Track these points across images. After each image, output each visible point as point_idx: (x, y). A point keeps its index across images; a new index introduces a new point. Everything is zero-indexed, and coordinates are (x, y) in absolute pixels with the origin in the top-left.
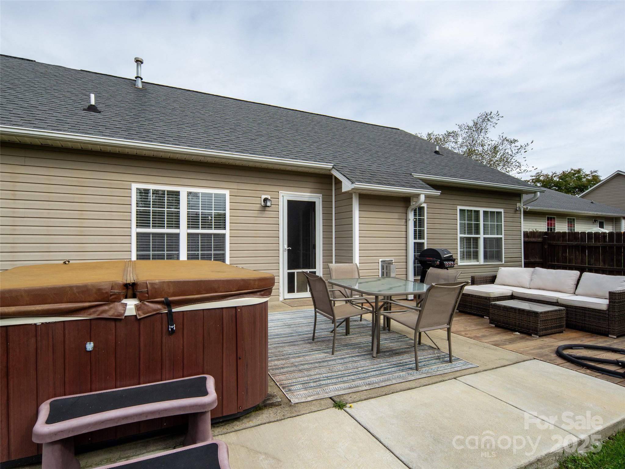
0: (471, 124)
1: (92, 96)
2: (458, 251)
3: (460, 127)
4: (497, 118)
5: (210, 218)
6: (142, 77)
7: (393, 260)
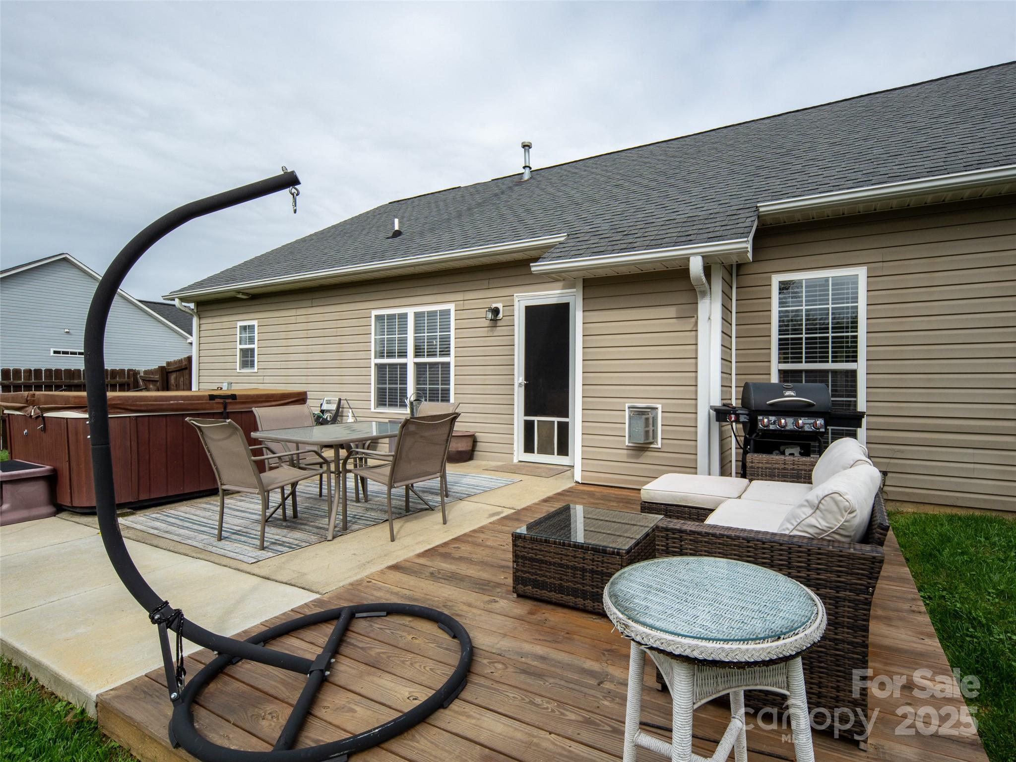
1: (396, 221)
5: (435, 343)
6: (531, 166)
7: (659, 406)
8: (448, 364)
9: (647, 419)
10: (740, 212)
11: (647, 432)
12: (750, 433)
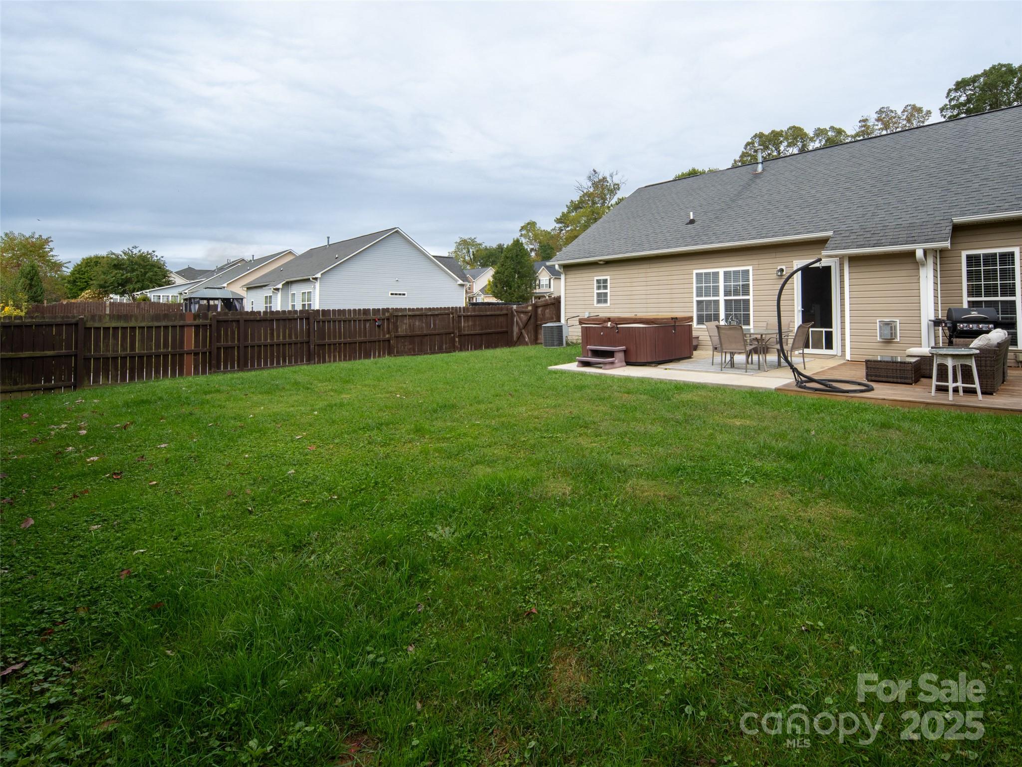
1: (692, 214)
5: (739, 287)
7: (898, 321)
8: (748, 300)
9: (891, 327)
10: (942, 222)
11: (891, 334)
12: (953, 332)
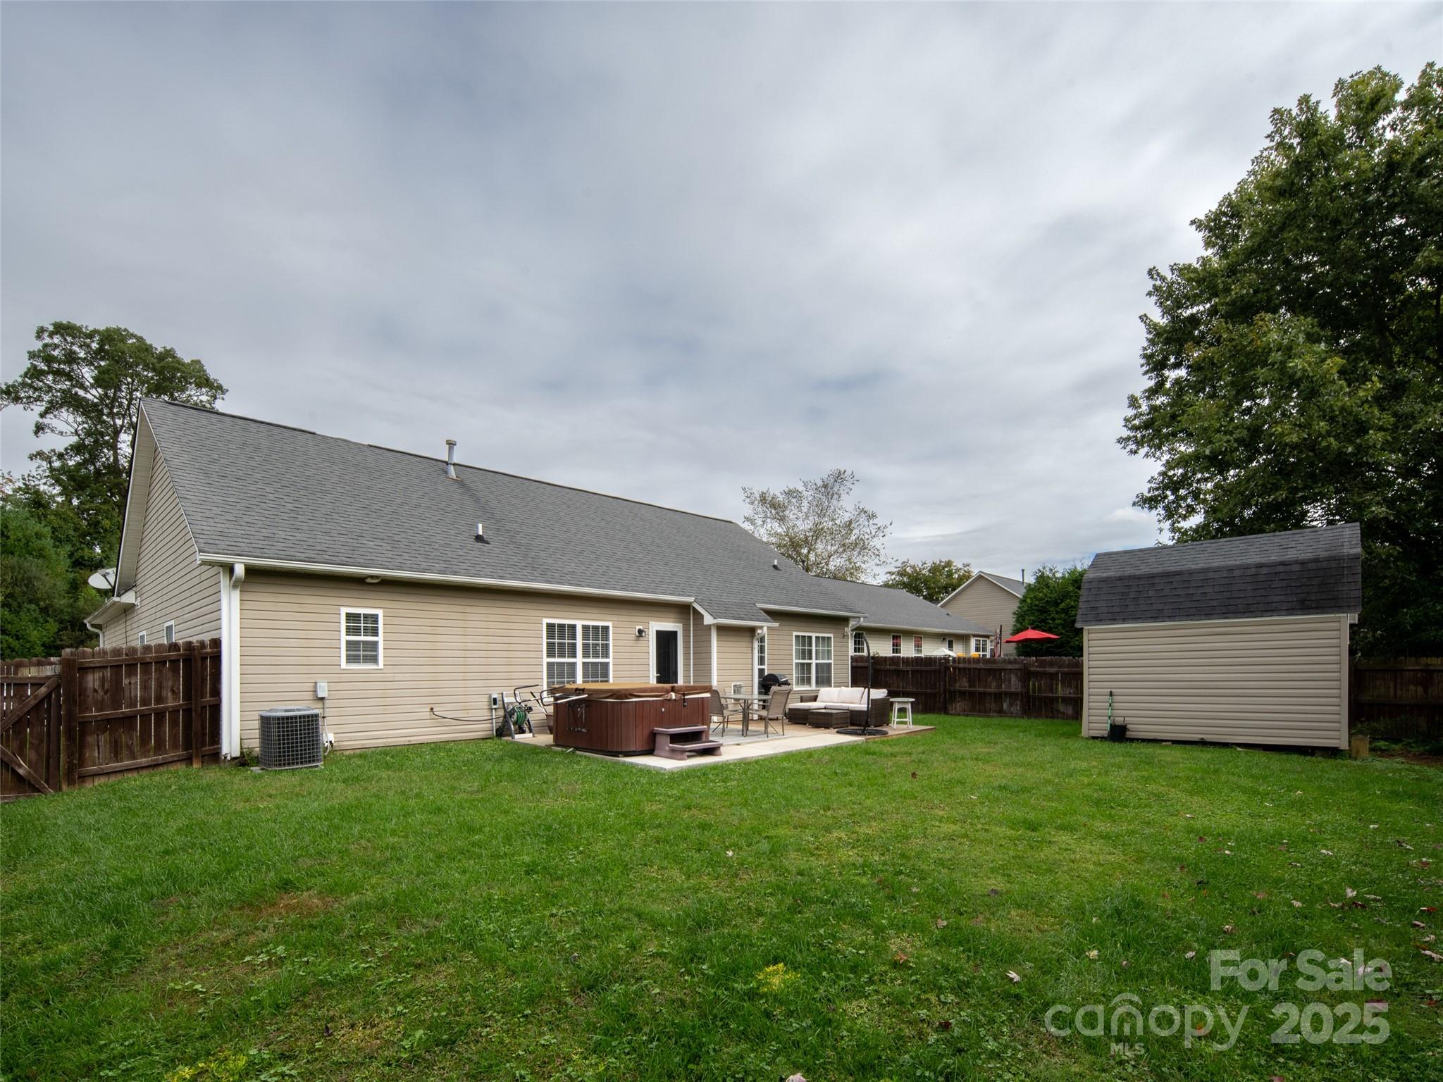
0: (820, 483)
1: (480, 526)
2: (793, 676)
3: (805, 485)
4: (851, 481)
5: (598, 649)
8: (607, 664)
